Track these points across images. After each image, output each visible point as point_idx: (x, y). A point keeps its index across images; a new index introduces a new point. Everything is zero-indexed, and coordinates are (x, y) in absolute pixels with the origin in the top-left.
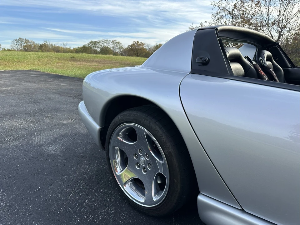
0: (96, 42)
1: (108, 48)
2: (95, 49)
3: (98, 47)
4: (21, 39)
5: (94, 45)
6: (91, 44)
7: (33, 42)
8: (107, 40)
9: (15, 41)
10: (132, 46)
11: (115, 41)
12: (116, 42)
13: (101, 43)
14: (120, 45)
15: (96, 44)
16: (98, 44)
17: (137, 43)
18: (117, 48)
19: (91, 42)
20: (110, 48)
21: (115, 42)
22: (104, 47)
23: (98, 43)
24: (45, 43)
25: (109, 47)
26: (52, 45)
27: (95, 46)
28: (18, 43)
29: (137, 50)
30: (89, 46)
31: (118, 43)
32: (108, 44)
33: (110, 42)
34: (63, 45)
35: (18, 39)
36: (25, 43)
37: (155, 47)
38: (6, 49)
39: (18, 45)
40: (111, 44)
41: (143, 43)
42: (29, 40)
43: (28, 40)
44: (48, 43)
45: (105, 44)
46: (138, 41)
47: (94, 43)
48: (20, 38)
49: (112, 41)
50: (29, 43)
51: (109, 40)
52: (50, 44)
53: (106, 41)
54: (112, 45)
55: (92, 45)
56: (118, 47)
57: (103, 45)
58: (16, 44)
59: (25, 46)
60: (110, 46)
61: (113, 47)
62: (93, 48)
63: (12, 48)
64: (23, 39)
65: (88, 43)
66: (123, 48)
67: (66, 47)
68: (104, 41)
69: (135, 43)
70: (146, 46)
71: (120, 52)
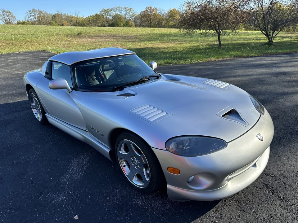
0: (108, 9)
1: (120, 15)
2: (107, 17)
3: (110, 15)
4: (35, 10)
5: (106, 13)
7: (46, 13)
8: (119, 7)
9: (29, 13)
10: (144, 11)
11: (128, 7)
12: (129, 9)
14: (132, 12)
16: (110, 12)
17: (150, 8)
18: (129, 15)
19: (103, 10)
20: (122, 16)
21: (127, 9)
22: (116, 14)
24: (58, 13)
27: (108, 14)
28: (31, 14)
29: (150, 16)
30: (102, 14)
31: (131, 9)
32: (120, 11)
33: (122, 9)
34: (75, 14)
35: (31, 10)
36: (38, 15)
37: (168, 12)
38: (21, 21)
39: (32, 16)
40: (123, 11)
41: (156, 9)
43: (41, 11)
44: (61, 13)
45: (117, 12)
48: (33, 9)
49: (124, 8)
50: (43, 14)
51: (121, 7)
52: (63, 14)
53: (118, 9)
56: (131, 14)
57: (115, 13)
58: (29, 15)
59: (39, 17)
60: (122, 13)
61: (125, 15)
62: (105, 16)
63: (26, 20)
64: (36, 10)
65: (100, 11)
66: (135, 15)
67: (79, 16)
68: (116, 8)
69: (148, 9)
70: (159, 12)
71: (133, 19)
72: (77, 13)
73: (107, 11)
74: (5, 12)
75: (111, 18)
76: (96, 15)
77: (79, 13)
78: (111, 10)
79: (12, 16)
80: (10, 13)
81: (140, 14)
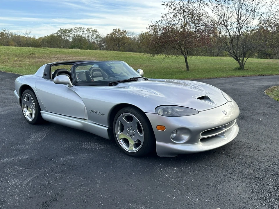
0: (66, 30)
1: (81, 37)
2: (66, 38)
3: (70, 37)
5: (64, 34)
6: (60, 33)
8: (80, 28)
10: (111, 34)
11: (91, 28)
12: (92, 30)
13: (73, 32)
14: (97, 34)
15: (67, 33)
17: (118, 31)
18: (93, 37)
19: (61, 30)
20: (84, 38)
21: (90, 30)
22: (77, 36)
23: (70, 31)
24: (3, 31)
25: (83, 36)
26: (11, 34)
27: (66, 35)
29: (118, 39)
30: (58, 35)
31: (95, 31)
32: (82, 33)
33: (85, 30)
34: (25, 34)
37: (140, 36)
40: (86, 32)
41: (125, 31)
44: (7, 32)
45: (78, 33)
46: (119, 29)
47: (64, 31)
49: (86, 29)
51: (83, 28)
52: (9, 33)
53: (79, 29)
54: (87, 34)
55: (62, 33)
56: (95, 35)
57: (75, 34)
60: (85, 35)
61: (88, 36)
62: (63, 37)
65: (57, 31)
66: (101, 37)
67: (30, 36)
68: (76, 28)
69: (116, 31)
70: (129, 35)
71: (97, 42)
72: (27, 33)
73: (66, 31)
75: (70, 39)
76: (52, 36)
81: (107, 37)
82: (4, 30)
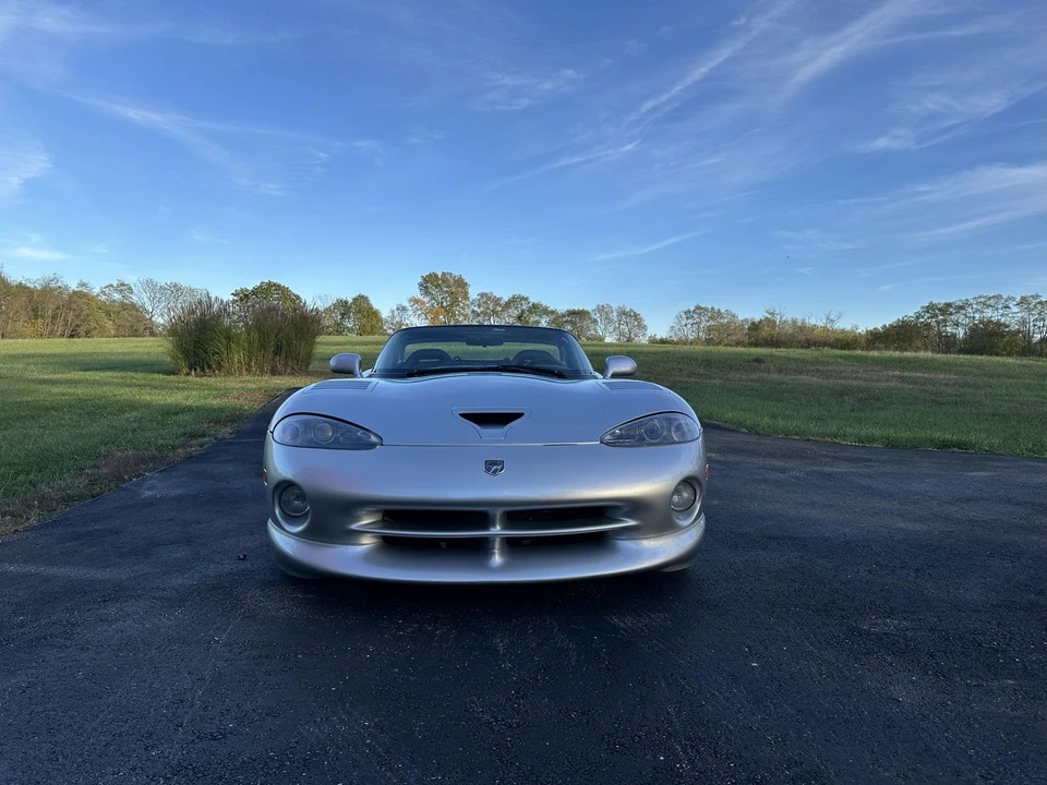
0: (948, 305)
1: (998, 324)
2: (944, 329)
3: (957, 324)
4: (701, 309)
5: (941, 317)
6: (928, 315)
7: (734, 316)
8: (998, 297)
9: (684, 316)
11: (1036, 296)
12: (1040, 303)
13: (969, 310)
15: (951, 314)
16: (957, 312)
19: (930, 308)
20: (1007, 326)
21: (1034, 303)
22: (981, 322)
23: (958, 308)
24: (769, 316)
25: (1003, 320)
26: (794, 322)
27: (945, 321)
28: (690, 321)
30: (922, 320)
32: (1001, 311)
33: (1012, 304)
34: (826, 321)
35: (692, 310)
36: (708, 321)
38: (658, 337)
39: (689, 326)
40: (1015, 309)
42: (723, 311)
43: (719, 311)
44: (779, 318)
45: (989, 313)
47: (940, 310)
48: (698, 308)
49: (1018, 299)
50: (722, 320)
51: (1005, 297)
53: (992, 302)
54: (1020, 315)
55: (934, 316)
57: (977, 316)
58: (684, 323)
59: (710, 329)
60: (1012, 318)
61: (1024, 322)
62: (934, 328)
63: (673, 335)
64: (706, 309)
65: (919, 309)
68: (983, 300)
72: (832, 317)
73: (946, 309)
74: (624, 313)
75: (961, 333)
76: (903, 325)
77: (840, 316)
78: (962, 308)
79: (639, 325)
80: (636, 315)
82: (772, 314)
